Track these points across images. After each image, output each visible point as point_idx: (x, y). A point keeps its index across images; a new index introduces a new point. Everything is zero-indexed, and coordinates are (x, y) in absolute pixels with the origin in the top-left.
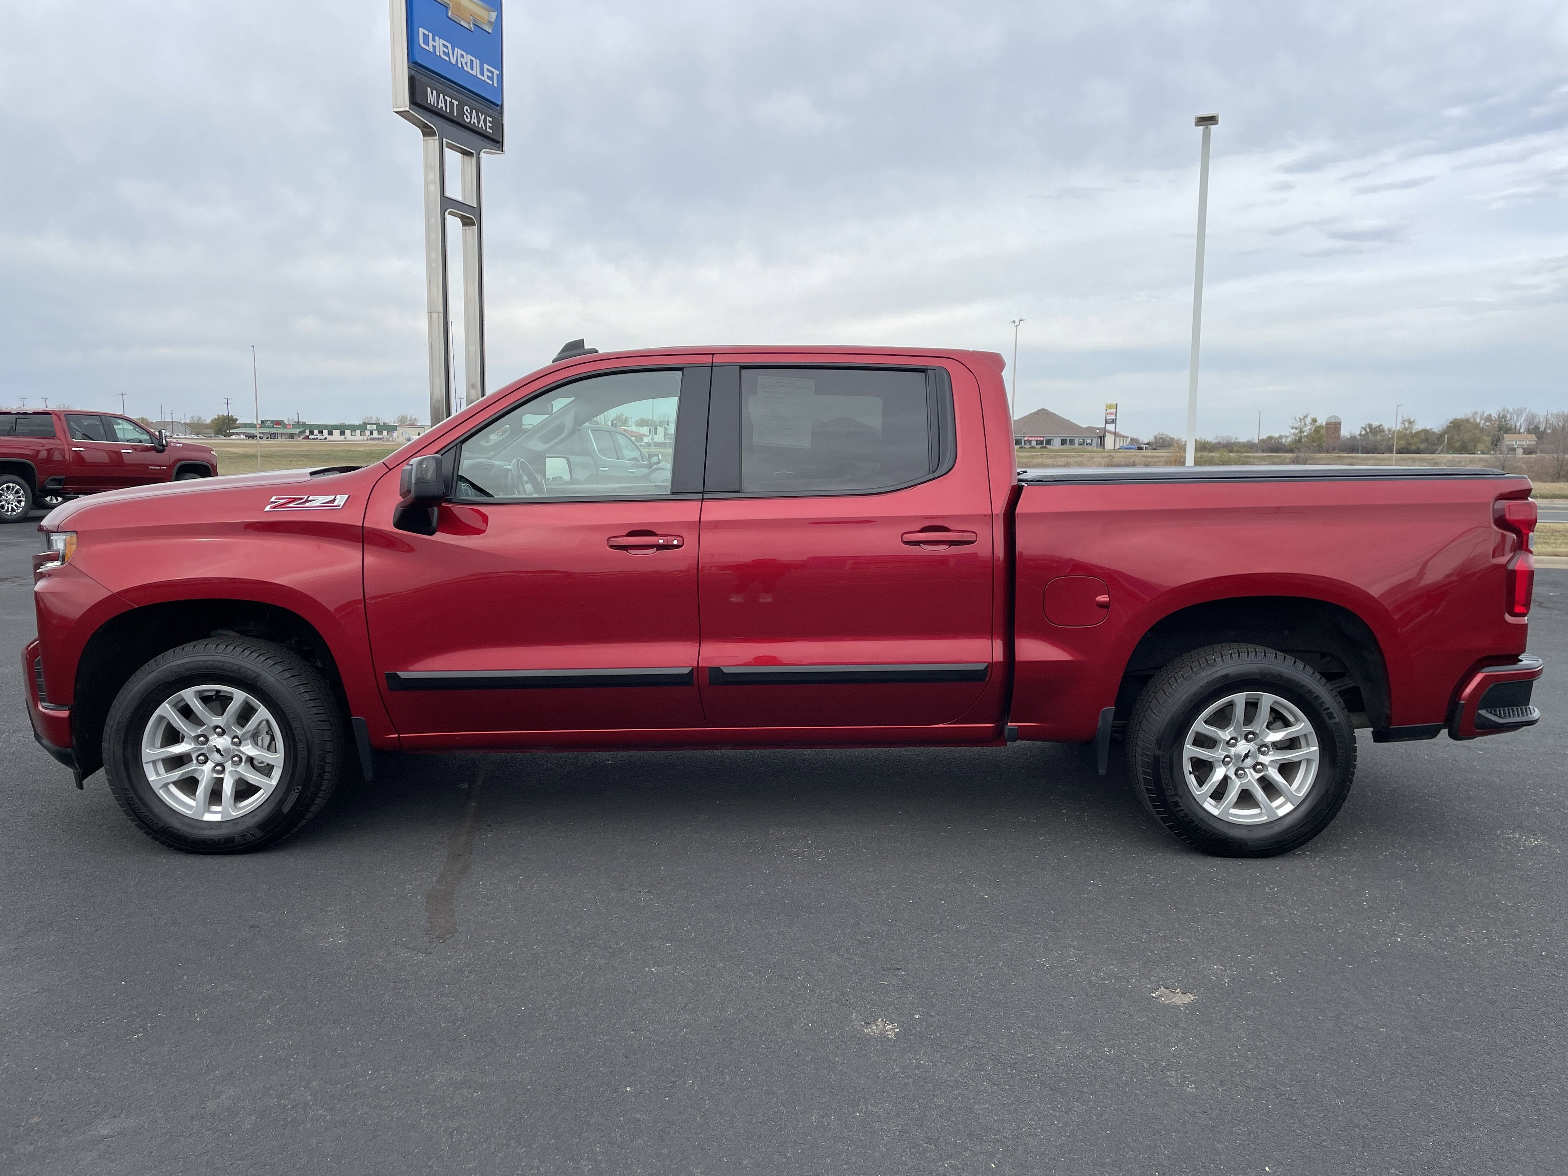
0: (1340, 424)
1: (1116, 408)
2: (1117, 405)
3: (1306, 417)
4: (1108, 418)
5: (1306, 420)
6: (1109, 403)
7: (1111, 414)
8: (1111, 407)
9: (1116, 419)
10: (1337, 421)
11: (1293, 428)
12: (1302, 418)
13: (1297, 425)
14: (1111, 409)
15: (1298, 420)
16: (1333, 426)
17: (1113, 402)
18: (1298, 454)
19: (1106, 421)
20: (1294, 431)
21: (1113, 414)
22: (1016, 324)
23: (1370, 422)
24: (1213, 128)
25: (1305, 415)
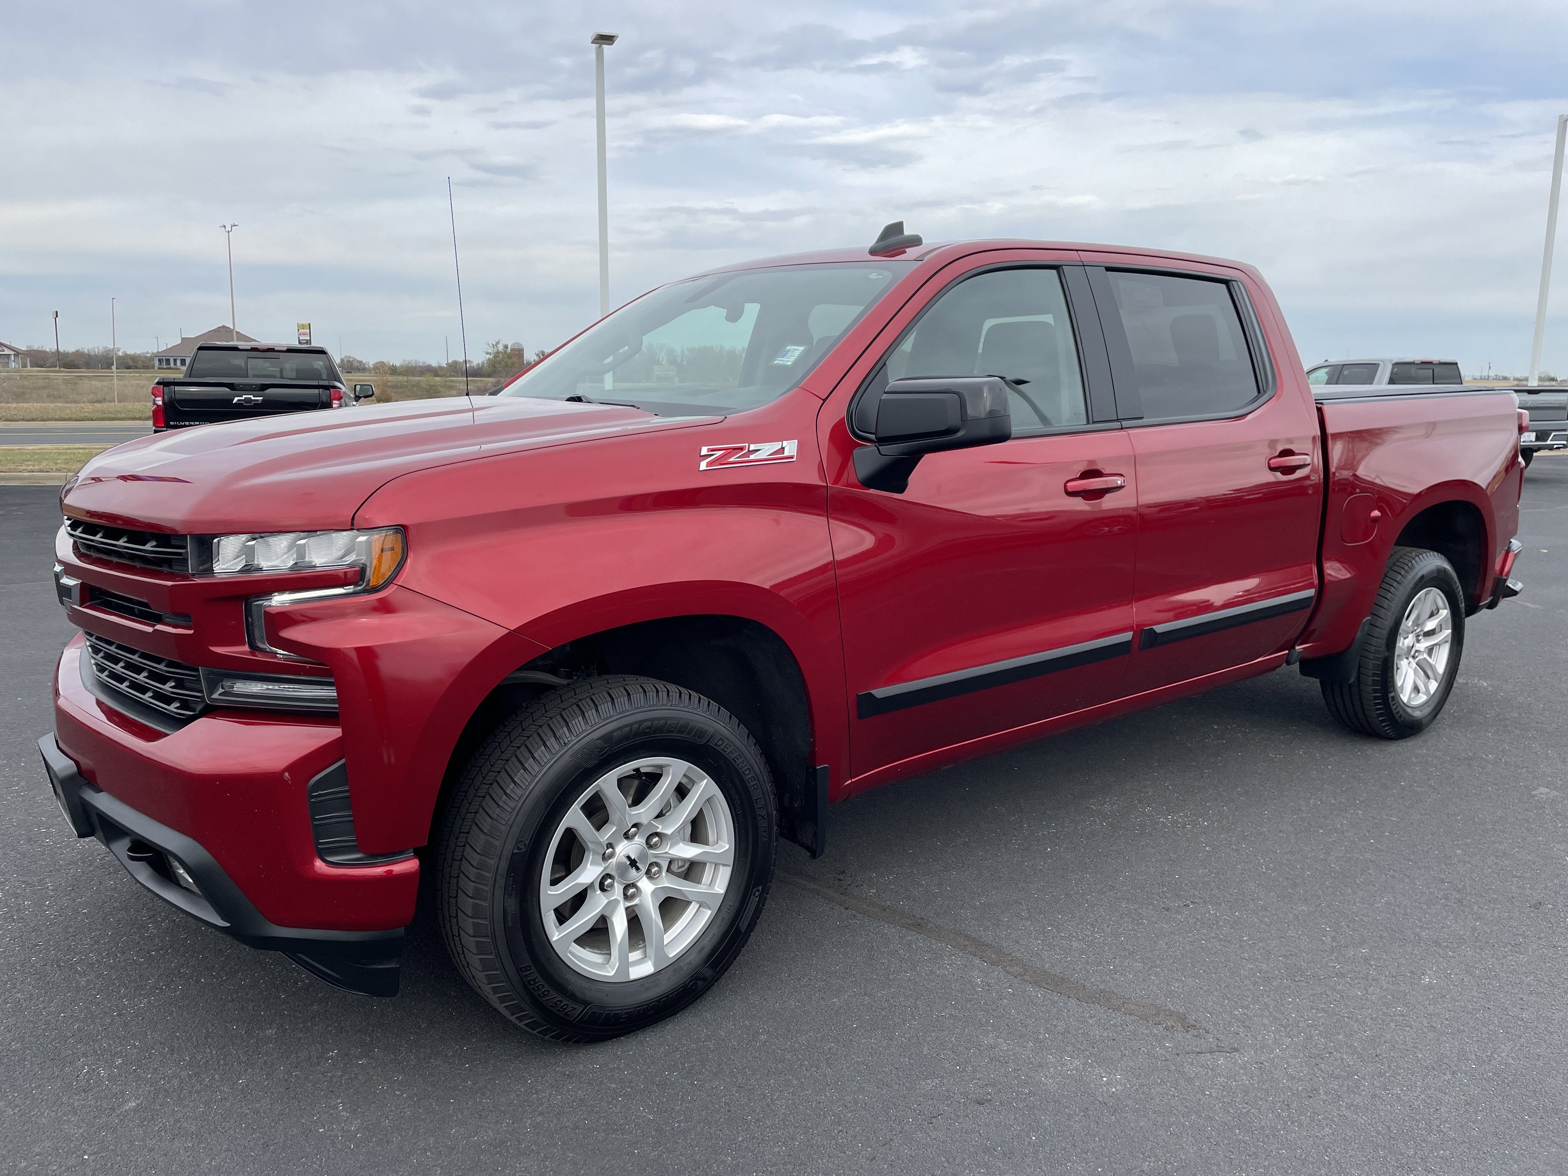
0: (523, 350)
1: (310, 329)
2: (309, 324)
3: (498, 343)
4: (301, 338)
5: (498, 346)
6: (301, 322)
7: (304, 334)
8: (303, 327)
9: (310, 340)
10: (520, 348)
11: (487, 353)
12: (495, 344)
13: (490, 351)
14: (303, 329)
15: (491, 346)
16: (517, 353)
17: (306, 322)
18: (499, 379)
19: (299, 341)
20: (488, 356)
21: (307, 334)
22: (229, 229)
23: (542, 349)
24: (606, 47)
25: (497, 341)
